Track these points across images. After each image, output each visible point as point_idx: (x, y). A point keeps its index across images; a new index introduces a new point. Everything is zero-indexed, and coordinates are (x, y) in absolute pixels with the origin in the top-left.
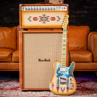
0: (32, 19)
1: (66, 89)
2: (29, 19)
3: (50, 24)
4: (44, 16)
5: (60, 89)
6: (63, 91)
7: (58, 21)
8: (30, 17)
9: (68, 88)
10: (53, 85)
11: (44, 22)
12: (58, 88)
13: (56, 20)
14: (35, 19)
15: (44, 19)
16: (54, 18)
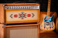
0: (13, 16)
1: (49, 28)
2: (11, 16)
4: (22, 13)
5: (46, 28)
6: (47, 29)
7: (33, 17)
8: (12, 15)
9: (50, 28)
10: (42, 26)
11: (23, 18)
12: (45, 27)
13: (32, 16)
14: (16, 16)
15: (23, 16)
16: (30, 15)
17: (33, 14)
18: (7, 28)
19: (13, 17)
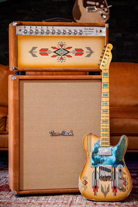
0: (37, 52)
3: (73, 61)
4: (62, 46)
7: (89, 56)
8: (34, 48)
9: (115, 188)
11: (62, 58)
12: (96, 188)
13: (85, 54)
14: (44, 52)
15: (62, 52)
17: (89, 49)
18: (21, 82)
19: (38, 54)
